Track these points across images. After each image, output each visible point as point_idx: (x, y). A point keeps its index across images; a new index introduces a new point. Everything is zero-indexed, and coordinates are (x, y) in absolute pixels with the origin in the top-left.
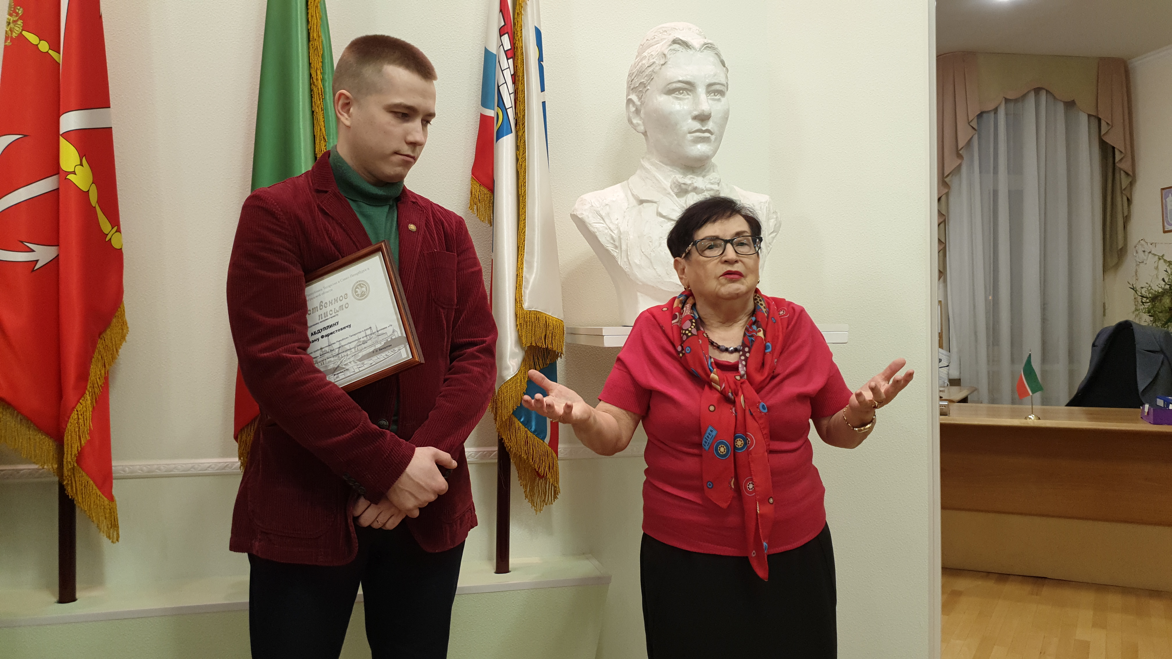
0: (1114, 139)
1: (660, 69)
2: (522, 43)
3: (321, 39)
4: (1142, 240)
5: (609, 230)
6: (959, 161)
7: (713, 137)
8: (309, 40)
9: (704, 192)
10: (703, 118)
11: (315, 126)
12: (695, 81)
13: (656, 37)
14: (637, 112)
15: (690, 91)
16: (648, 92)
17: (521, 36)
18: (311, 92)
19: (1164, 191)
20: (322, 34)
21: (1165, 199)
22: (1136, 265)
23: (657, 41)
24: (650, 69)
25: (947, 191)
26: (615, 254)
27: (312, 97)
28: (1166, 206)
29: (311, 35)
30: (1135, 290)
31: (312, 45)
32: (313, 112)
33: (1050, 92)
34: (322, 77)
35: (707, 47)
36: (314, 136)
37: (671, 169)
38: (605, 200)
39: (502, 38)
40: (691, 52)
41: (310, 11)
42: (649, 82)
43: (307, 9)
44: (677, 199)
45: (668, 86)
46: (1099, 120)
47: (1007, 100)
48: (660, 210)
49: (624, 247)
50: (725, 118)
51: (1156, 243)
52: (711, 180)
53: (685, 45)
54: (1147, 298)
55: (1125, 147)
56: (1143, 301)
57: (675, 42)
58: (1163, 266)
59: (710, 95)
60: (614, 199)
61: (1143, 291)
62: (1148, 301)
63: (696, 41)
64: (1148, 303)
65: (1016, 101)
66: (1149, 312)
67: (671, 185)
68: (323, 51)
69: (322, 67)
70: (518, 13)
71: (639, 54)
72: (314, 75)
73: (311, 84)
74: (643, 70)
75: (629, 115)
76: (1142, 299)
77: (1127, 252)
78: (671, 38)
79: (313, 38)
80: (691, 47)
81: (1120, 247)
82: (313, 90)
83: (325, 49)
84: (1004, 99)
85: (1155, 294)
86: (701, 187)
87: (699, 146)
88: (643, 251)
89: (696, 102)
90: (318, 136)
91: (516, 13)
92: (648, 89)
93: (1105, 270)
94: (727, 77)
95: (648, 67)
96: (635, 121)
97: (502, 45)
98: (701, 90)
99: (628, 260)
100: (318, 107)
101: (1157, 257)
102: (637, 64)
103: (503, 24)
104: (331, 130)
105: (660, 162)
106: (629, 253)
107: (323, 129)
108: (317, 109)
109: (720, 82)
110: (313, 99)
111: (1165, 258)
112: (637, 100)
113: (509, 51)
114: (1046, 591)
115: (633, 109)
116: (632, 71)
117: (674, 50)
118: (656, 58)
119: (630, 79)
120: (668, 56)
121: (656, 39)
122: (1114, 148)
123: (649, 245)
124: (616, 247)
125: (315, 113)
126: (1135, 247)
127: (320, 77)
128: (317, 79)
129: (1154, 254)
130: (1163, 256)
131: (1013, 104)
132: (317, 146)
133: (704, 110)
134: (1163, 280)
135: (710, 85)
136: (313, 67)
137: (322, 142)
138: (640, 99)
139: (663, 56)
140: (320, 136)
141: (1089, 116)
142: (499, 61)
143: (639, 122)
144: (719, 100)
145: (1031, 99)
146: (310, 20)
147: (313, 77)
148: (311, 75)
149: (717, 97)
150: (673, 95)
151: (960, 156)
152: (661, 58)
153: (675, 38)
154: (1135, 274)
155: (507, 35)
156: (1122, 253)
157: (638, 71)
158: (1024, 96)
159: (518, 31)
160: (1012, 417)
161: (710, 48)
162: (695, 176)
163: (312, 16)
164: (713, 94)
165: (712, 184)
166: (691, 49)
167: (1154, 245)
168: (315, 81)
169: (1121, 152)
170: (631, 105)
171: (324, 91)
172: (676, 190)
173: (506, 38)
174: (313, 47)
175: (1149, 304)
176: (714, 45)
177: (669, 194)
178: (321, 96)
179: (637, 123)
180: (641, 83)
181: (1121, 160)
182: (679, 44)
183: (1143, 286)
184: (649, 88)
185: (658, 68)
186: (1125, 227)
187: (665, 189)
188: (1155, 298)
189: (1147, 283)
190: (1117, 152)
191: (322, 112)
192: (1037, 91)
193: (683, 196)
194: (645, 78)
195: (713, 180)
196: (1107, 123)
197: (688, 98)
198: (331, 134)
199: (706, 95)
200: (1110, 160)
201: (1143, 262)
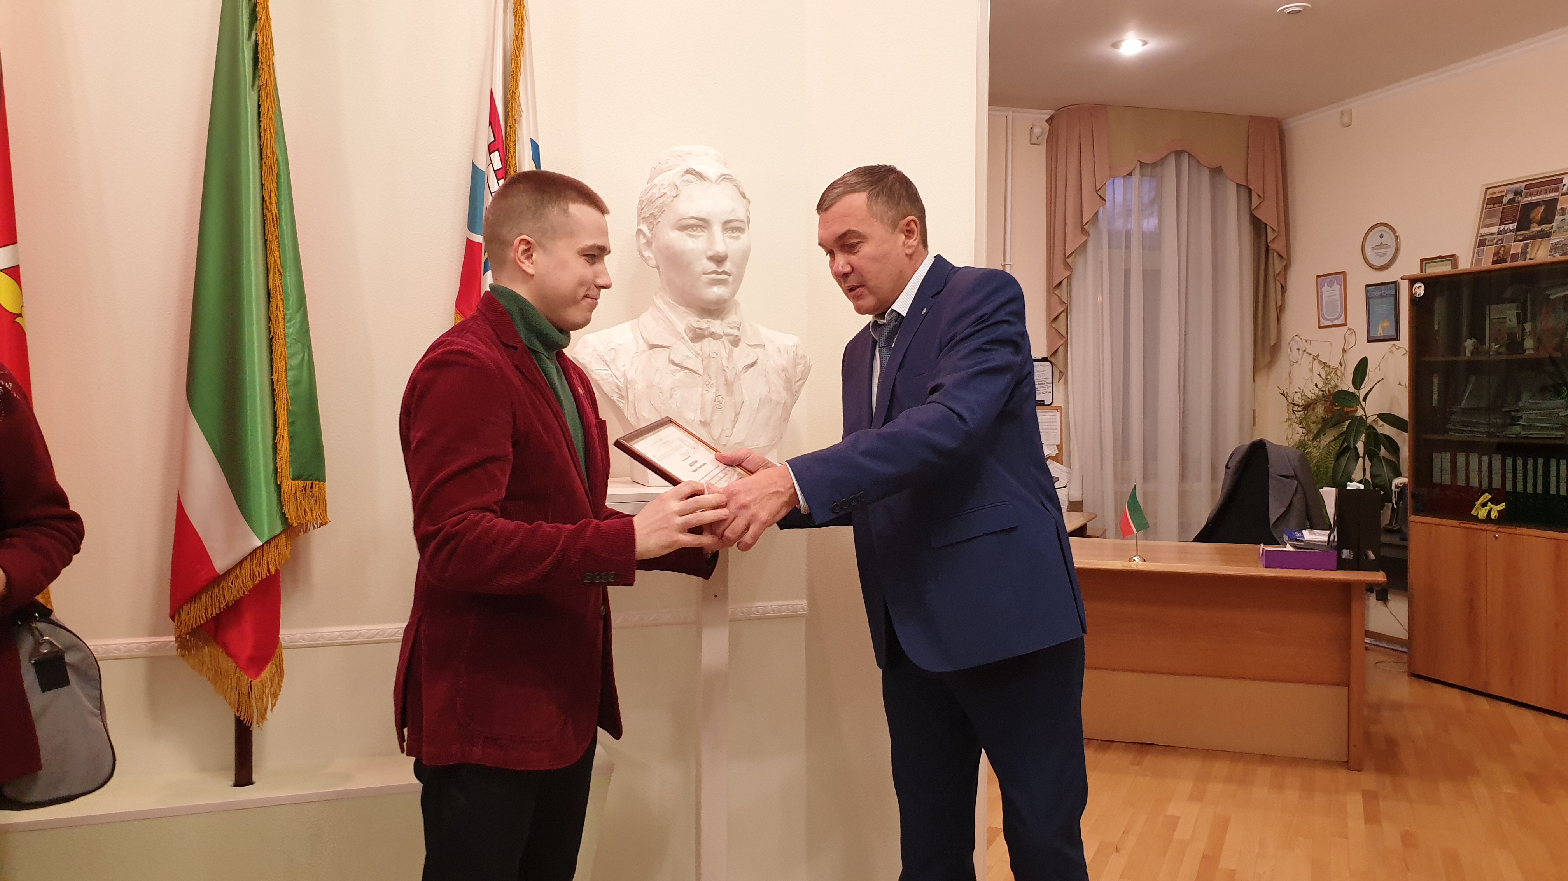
0: (1268, 215)
1: (672, 201)
2: (516, 161)
3: (275, 156)
4: (1296, 335)
5: (614, 378)
6: (1085, 238)
7: (730, 279)
8: (261, 158)
9: (722, 337)
10: (719, 260)
11: (268, 256)
12: (710, 218)
13: (669, 161)
14: (649, 244)
15: (705, 228)
16: (659, 224)
17: (515, 152)
18: (264, 217)
19: (1320, 279)
20: (278, 152)
21: (1321, 289)
22: (1290, 365)
23: (670, 167)
24: (661, 200)
25: (1068, 273)
26: (621, 405)
27: (264, 223)
28: (1322, 297)
29: (264, 153)
30: (1286, 395)
31: (265, 163)
32: (266, 240)
33: (1194, 157)
34: (278, 200)
35: (724, 178)
36: (268, 268)
37: (686, 311)
38: (610, 343)
39: (491, 155)
40: (706, 184)
41: (262, 124)
42: (660, 213)
43: (259, 121)
44: (692, 344)
45: (681, 222)
46: (1250, 191)
47: (1142, 164)
48: (672, 358)
49: (631, 397)
50: (745, 256)
51: (1311, 340)
52: (731, 324)
53: (700, 176)
54: (1298, 406)
55: (1279, 225)
56: (1294, 409)
57: (688, 172)
58: (1318, 368)
59: (727, 232)
60: (621, 342)
61: (1296, 396)
62: (1300, 409)
63: (712, 171)
64: (1300, 411)
65: (1154, 165)
66: (1301, 423)
67: (685, 329)
68: (279, 170)
69: (277, 188)
70: (510, 126)
71: (651, 179)
72: (267, 198)
73: (263, 209)
74: (654, 200)
75: (639, 246)
76: (1293, 407)
77: (1281, 347)
78: (684, 168)
79: (266, 156)
80: (706, 179)
81: (1272, 344)
82: (266, 215)
83: (281, 168)
84: (1139, 162)
85: (1308, 401)
86: (718, 332)
87: (716, 289)
88: (652, 403)
89: (711, 241)
90: (272, 269)
91: (509, 127)
92: (659, 222)
93: (1256, 369)
94: (748, 210)
95: (659, 197)
96: (647, 254)
97: (492, 163)
98: (717, 229)
99: (635, 411)
100: (272, 235)
101: (1312, 356)
102: (647, 192)
103: (493, 139)
104: (288, 262)
105: (674, 301)
106: (636, 405)
107: (278, 261)
108: (271, 237)
109: (738, 219)
110: (266, 225)
111: (1319, 358)
112: (648, 231)
113: (500, 171)
114: (1149, 760)
115: (644, 241)
116: (642, 197)
117: (687, 181)
118: (668, 188)
119: (640, 207)
120: (680, 188)
121: (668, 165)
122: (1266, 225)
123: (659, 396)
124: (622, 397)
125: (268, 242)
126: (1289, 343)
127: (274, 201)
128: (271, 203)
129: (1308, 353)
130: (1318, 355)
131: (1150, 169)
132: (271, 281)
133: (719, 252)
134: (1316, 385)
135: (727, 222)
136: (266, 188)
137: (277, 275)
138: (651, 230)
139: (675, 187)
140: (274, 268)
141: (1238, 185)
142: (488, 182)
143: (651, 255)
144: (738, 238)
145: (1171, 165)
146: (262, 135)
147: (266, 201)
148: (263, 198)
149: (735, 235)
150: (686, 232)
151: (1085, 232)
152: (673, 189)
153: (688, 168)
154: (1288, 376)
155: (497, 152)
156: (1275, 349)
157: (648, 200)
158: (1163, 160)
159: (510, 147)
160: (1115, 558)
161: (728, 179)
162: (711, 319)
163: (265, 130)
164: (731, 231)
165: (731, 328)
166: (706, 180)
167: (1308, 341)
168: (268, 205)
169: (1273, 230)
170: (641, 237)
171: (279, 216)
172: (690, 335)
173: (496, 156)
174: (265, 166)
175: (1302, 413)
176: (732, 176)
177: (683, 338)
178: (275, 222)
179: (648, 256)
180: (651, 213)
181: (1274, 240)
182: (692, 174)
183: (1297, 391)
184: (660, 220)
185: (670, 200)
186: (1278, 320)
187: (679, 333)
188: (1308, 407)
189: (1300, 389)
190: (1269, 230)
191: (277, 240)
192: (1179, 153)
193: (699, 341)
194: (656, 209)
195: (732, 324)
196: (1259, 195)
197: (702, 236)
198: (288, 266)
199: (723, 234)
200: (1264, 237)
201: (1297, 362)
